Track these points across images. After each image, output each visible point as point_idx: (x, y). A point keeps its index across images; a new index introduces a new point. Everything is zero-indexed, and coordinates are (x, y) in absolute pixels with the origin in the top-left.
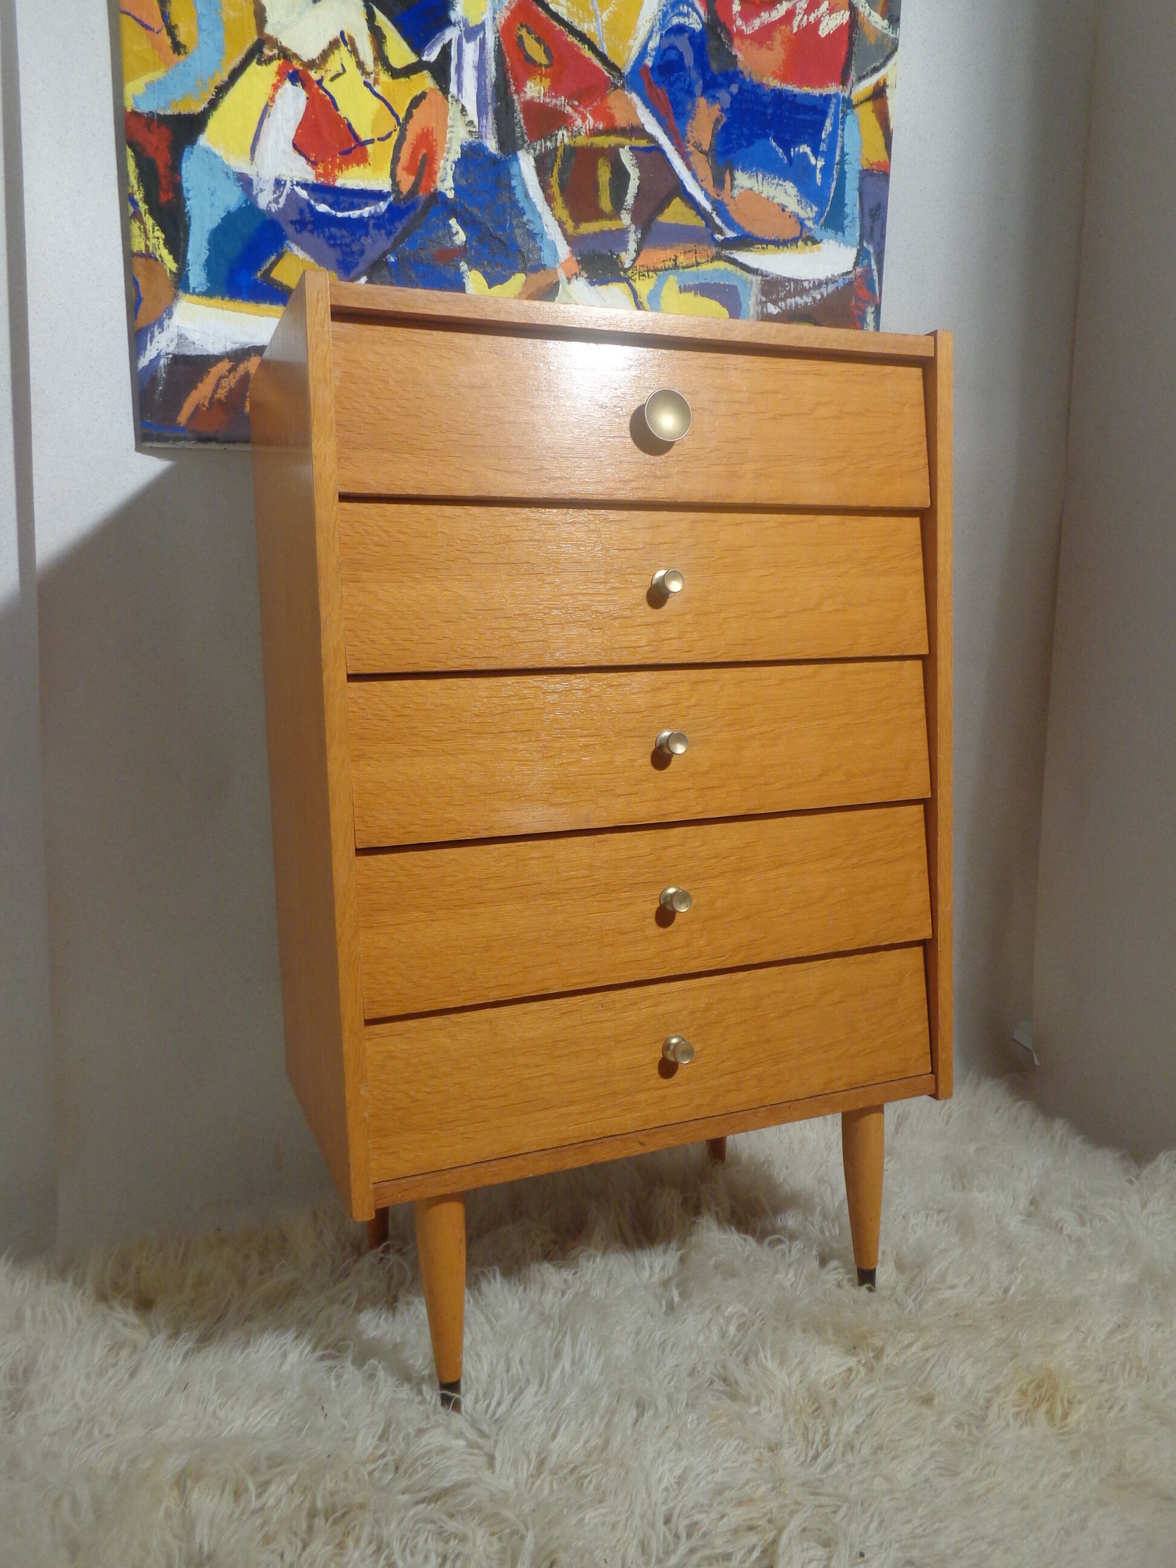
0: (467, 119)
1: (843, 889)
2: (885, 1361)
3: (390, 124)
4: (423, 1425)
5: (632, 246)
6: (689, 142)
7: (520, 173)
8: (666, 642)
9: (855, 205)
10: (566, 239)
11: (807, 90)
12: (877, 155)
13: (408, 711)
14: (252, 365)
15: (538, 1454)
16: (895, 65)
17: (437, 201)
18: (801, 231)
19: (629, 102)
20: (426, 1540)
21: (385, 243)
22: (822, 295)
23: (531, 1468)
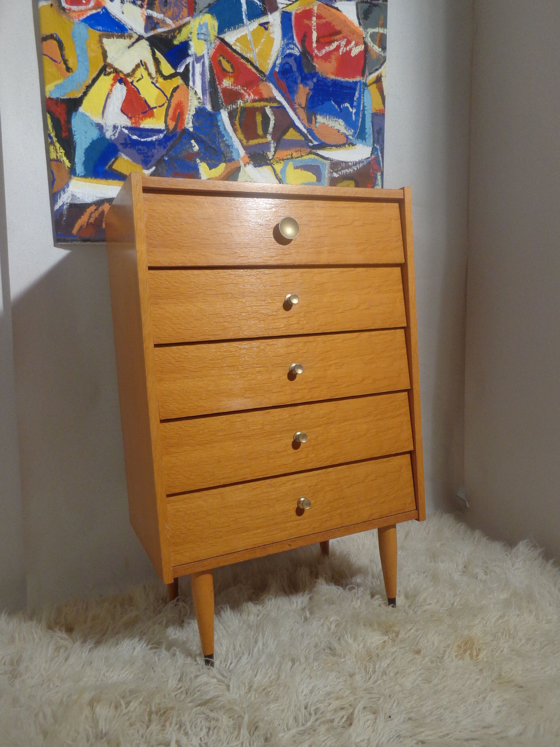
0: (198, 97)
1: (374, 430)
2: (400, 636)
3: (164, 100)
4: (198, 673)
5: (272, 149)
6: (296, 104)
7: (222, 119)
8: (292, 325)
9: (370, 129)
10: (243, 147)
11: (347, 79)
12: (379, 106)
13: (181, 360)
14: (106, 207)
15: (249, 684)
16: (385, 67)
17: (185, 133)
18: (347, 140)
19: (269, 87)
20: (201, 722)
21: (163, 152)
22: (357, 168)
23: (246, 690)
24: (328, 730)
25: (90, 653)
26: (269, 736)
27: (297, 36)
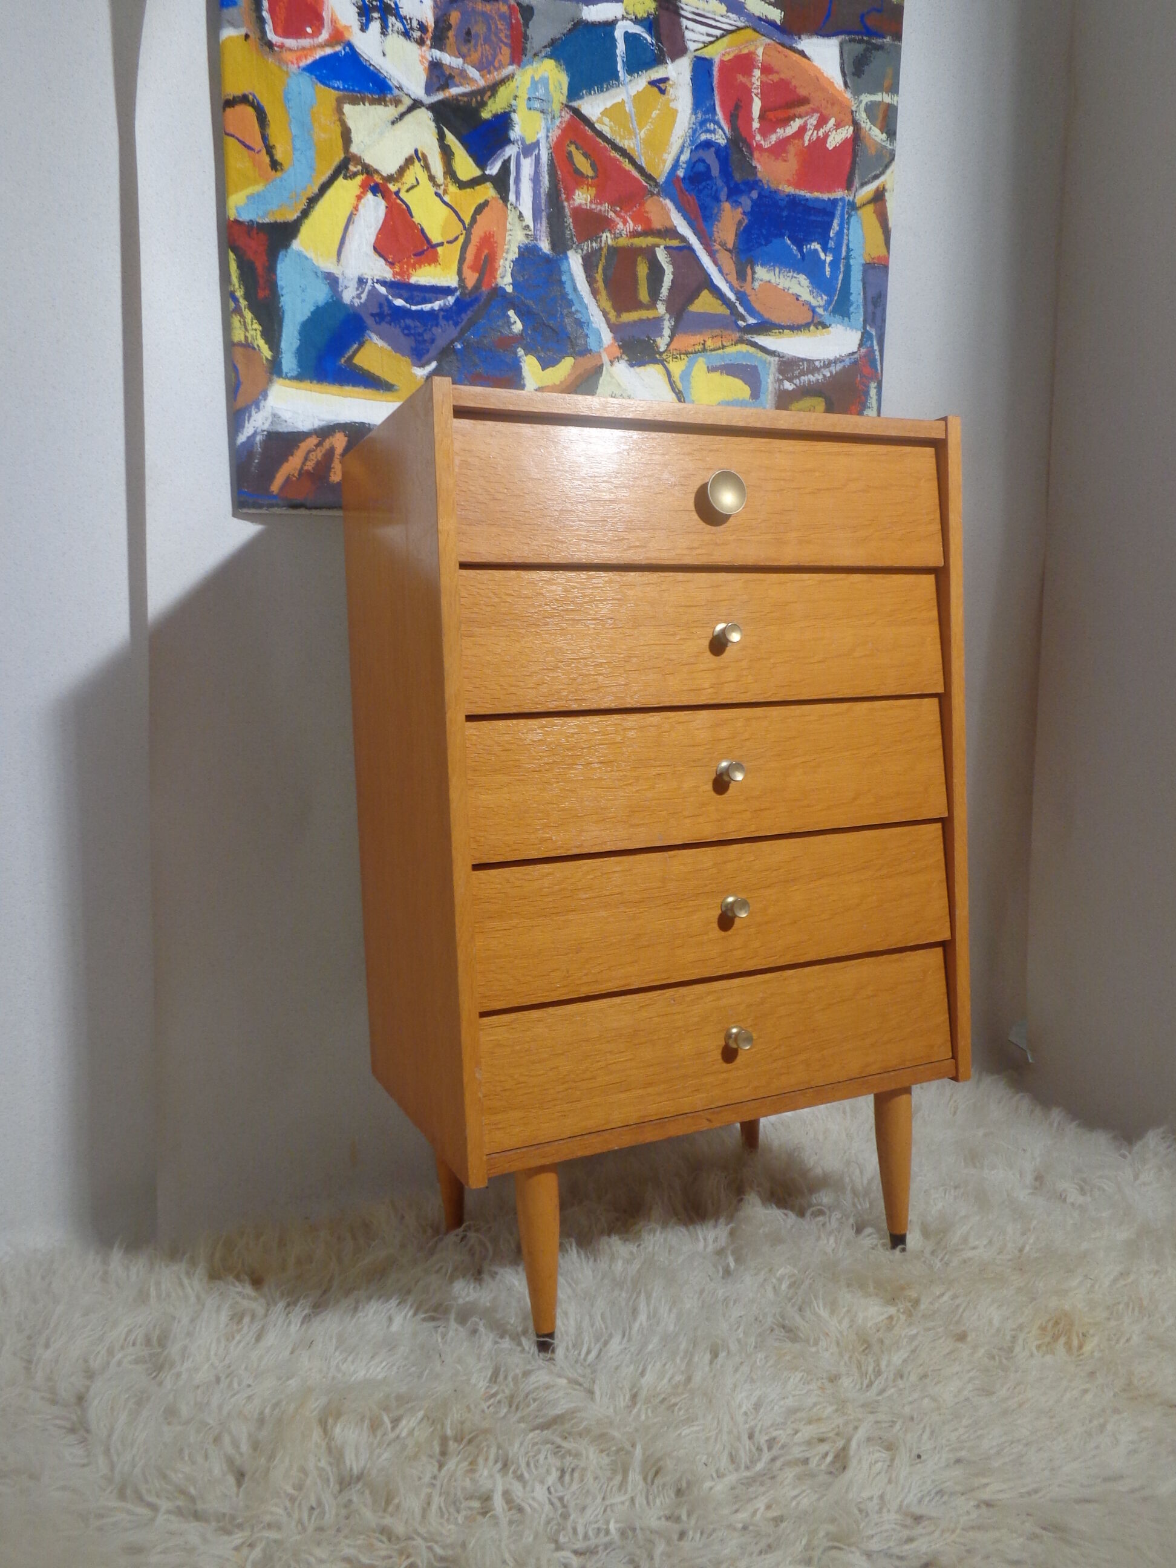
0: (524, 224)
1: (874, 898)
2: (922, 1307)
3: (457, 229)
4: (529, 1367)
5: (667, 332)
6: (715, 241)
7: (570, 269)
8: (726, 685)
9: (859, 294)
10: (609, 327)
11: (817, 195)
12: (876, 249)
13: (512, 747)
14: (338, 441)
15: (631, 1390)
16: (892, 172)
17: (497, 296)
18: (813, 317)
19: (663, 207)
20: (546, 1458)
21: (453, 332)
22: (831, 373)
23: (627, 1400)
24: (799, 1478)
25: (305, 1326)
26: (684, 1485)
27: (722, 106)
